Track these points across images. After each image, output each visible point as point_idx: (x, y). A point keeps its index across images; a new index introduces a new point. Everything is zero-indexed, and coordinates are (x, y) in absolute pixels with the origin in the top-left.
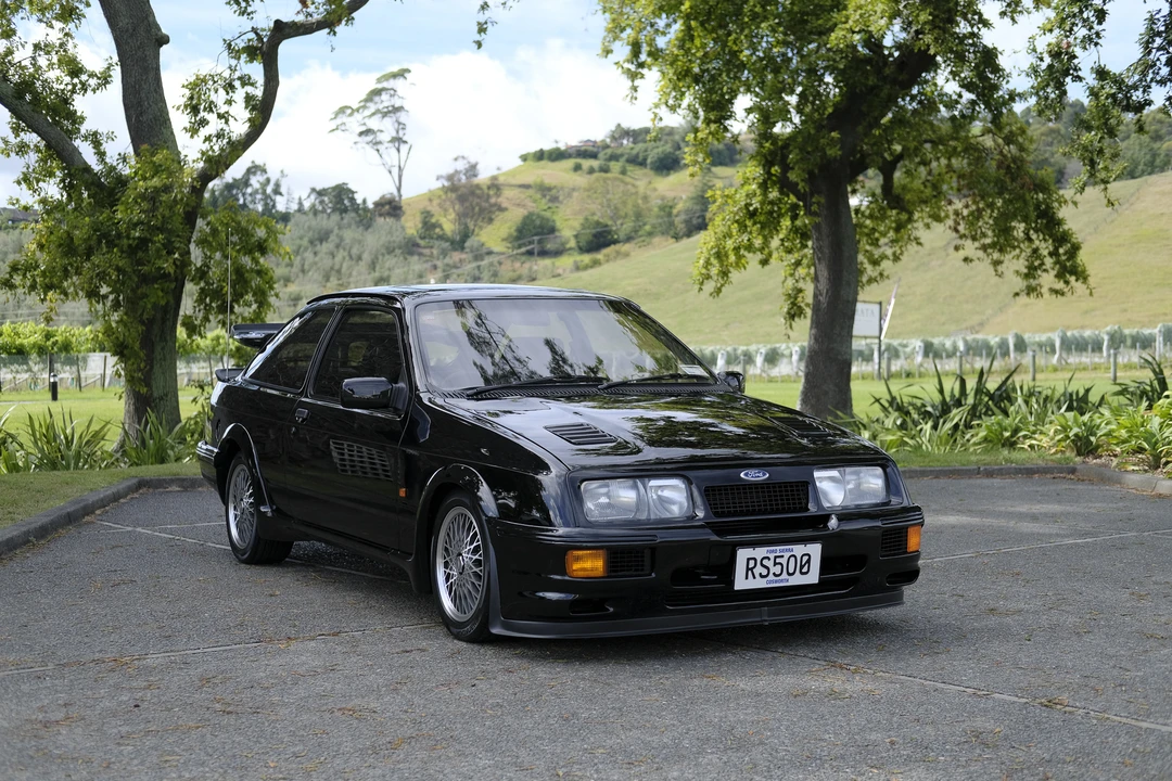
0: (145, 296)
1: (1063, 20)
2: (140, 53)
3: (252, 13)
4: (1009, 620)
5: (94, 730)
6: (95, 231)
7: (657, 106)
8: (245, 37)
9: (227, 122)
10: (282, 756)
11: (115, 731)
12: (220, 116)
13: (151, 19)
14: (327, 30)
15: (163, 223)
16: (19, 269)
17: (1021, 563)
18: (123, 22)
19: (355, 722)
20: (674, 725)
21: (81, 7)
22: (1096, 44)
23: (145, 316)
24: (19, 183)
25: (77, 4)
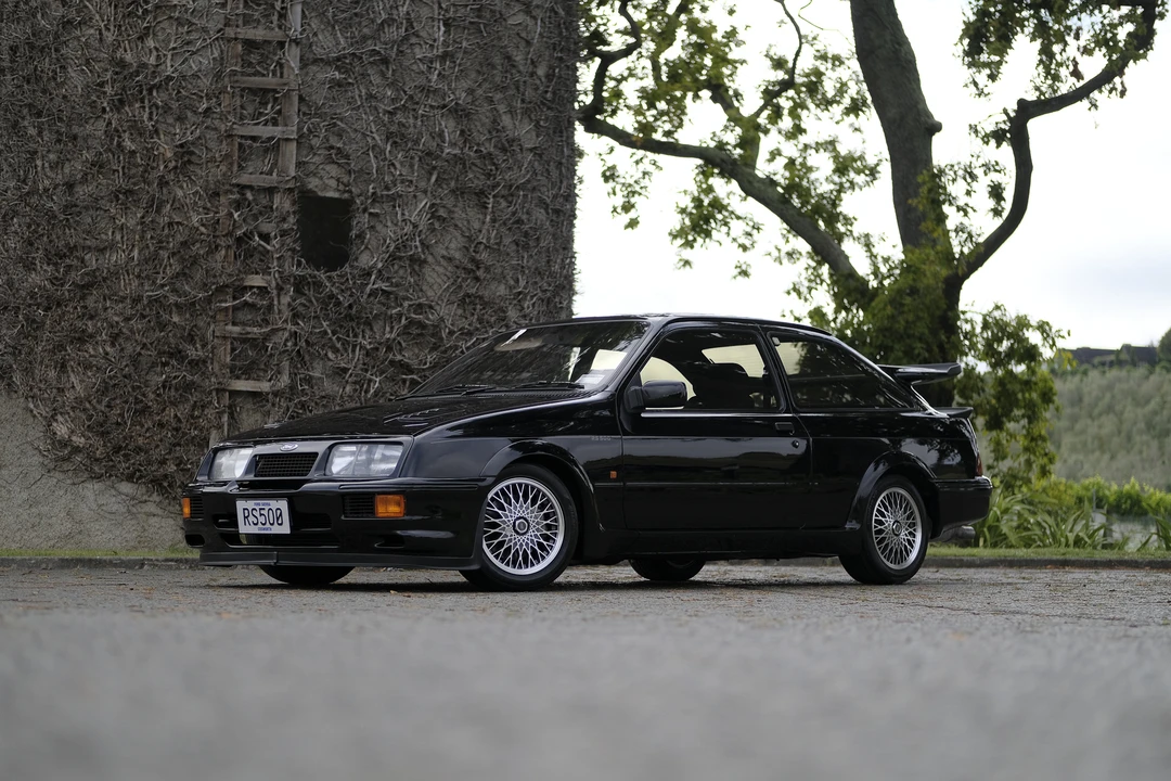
2: (907, 146)
9: (966, 214)
12: (959, 209)
15: (905, 328)
18: (892, 113)
24: (789, 293)
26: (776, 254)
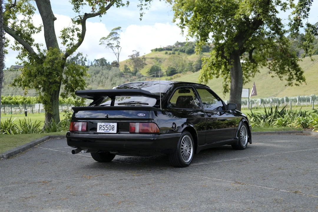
0: (51, 88)
1: (298, 11)
2: (49, 23)
3: (79, 11)
4: (284, 171)
5: (38, 200)
6: (37, 70)
7: (187, 36)
8: (77, 18)
10: (89, 206)
11: (44, 200)
12: (71, 39)
13: (52, 13)
14: (99, 16)
15: (56, 68)
16: (17, 81)
17: (288, 156)
18: (45, 14)
19: (108, 198)
20: (194, 198)
21: (34, 10)
22: (307, 17)
23: (51, 93)
24: (17, 58)
25: (32, 10)
26: (13, 47)
